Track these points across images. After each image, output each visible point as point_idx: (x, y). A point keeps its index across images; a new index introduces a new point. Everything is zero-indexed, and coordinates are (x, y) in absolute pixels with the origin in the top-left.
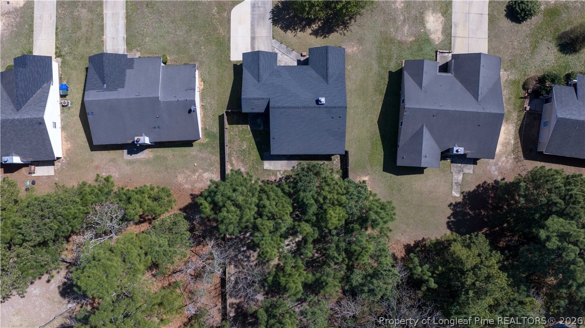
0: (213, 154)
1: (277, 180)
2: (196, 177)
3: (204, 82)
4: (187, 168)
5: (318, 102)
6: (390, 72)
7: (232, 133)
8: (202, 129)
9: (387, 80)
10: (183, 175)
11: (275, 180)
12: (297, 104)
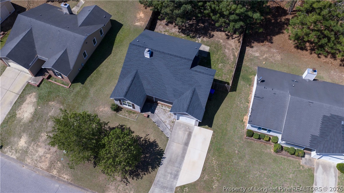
0: (248, 66)
1: (202, 37)
2: (266, 55)
3: (242, 121)
4: (272, 62)
5: (151, 55)
6: (83, 83)
7: (228, 77)
8: (253, 86)
9: (88, 79)
10: (276, 59)
12: (169, 57)
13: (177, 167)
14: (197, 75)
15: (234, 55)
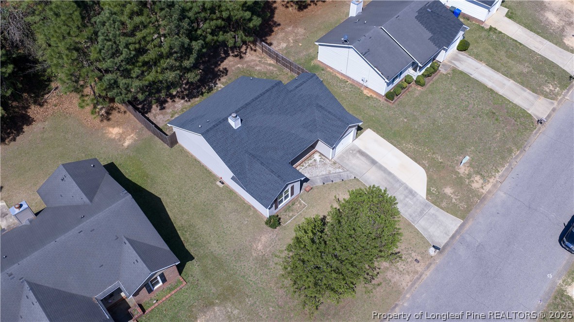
2: (290, 39)
3: (368, 97)
4: (304, 38)
9: (188, 247)
10: (301, 33)
11: (219, 80)
13: (400, 186)
14: (302, 89)
15: (270, 65)
